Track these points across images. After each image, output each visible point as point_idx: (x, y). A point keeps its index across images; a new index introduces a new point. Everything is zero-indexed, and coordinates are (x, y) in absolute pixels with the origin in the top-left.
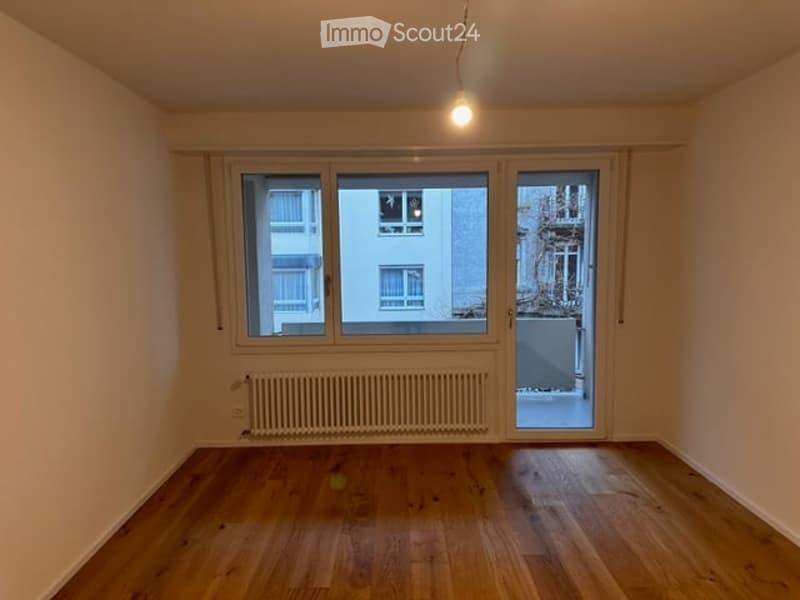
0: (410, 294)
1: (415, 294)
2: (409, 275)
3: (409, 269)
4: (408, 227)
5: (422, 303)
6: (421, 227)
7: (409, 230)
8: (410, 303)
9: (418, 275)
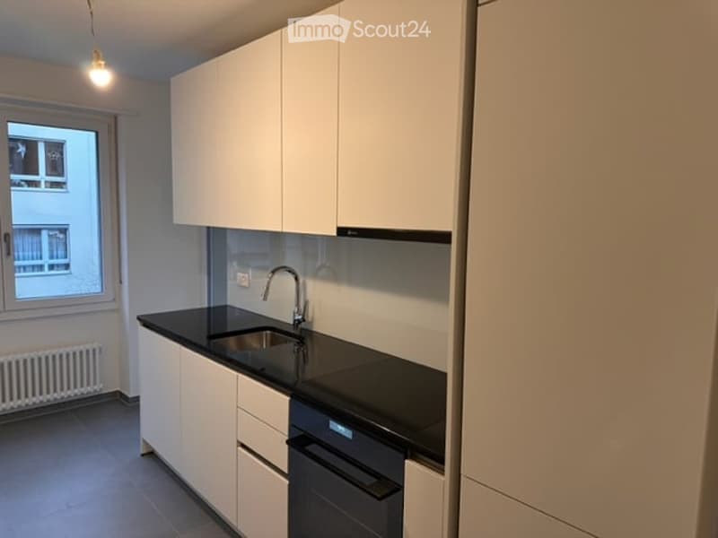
0: (51, 257)
1: (57, 258)
2: (49, 236)
3: (49, 229)
4: (46, 182)
5: (67, 266)
6: (64, 183)
7: (48, 185)
8: (52, 267)
9: (62, 236)
